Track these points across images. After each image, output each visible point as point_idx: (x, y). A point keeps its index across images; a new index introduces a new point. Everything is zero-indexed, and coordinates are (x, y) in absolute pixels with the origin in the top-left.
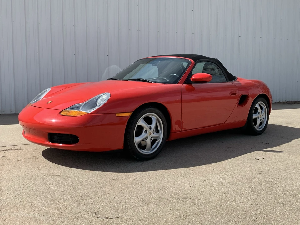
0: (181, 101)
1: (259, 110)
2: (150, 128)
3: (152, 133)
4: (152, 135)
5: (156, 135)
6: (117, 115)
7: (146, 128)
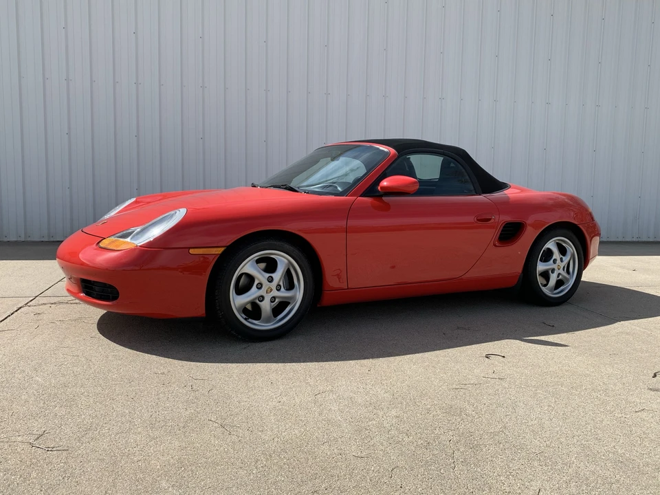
0: (347, 230)
1: (556, 255)
2: (270, 280)
3: (274, 289)
4: (275, 293)
5: (284, 293)
6: (192, 251)
7: (258, 279)
